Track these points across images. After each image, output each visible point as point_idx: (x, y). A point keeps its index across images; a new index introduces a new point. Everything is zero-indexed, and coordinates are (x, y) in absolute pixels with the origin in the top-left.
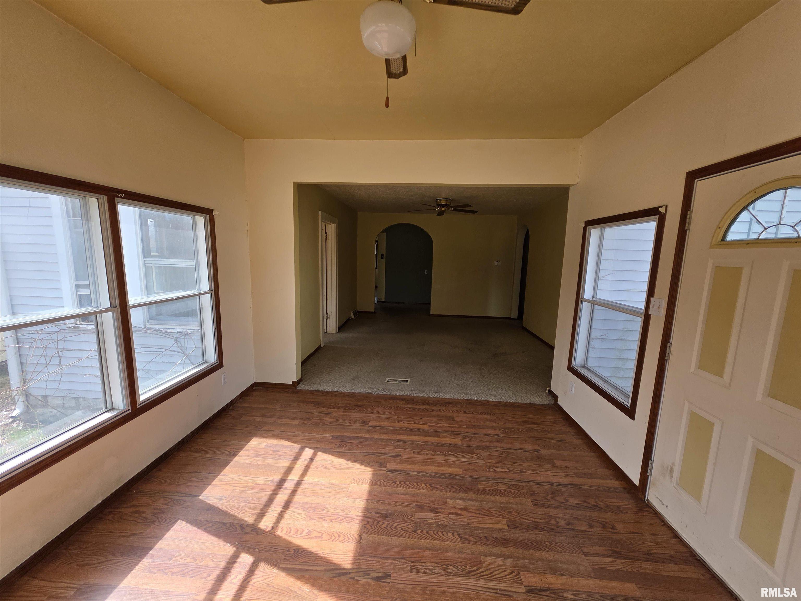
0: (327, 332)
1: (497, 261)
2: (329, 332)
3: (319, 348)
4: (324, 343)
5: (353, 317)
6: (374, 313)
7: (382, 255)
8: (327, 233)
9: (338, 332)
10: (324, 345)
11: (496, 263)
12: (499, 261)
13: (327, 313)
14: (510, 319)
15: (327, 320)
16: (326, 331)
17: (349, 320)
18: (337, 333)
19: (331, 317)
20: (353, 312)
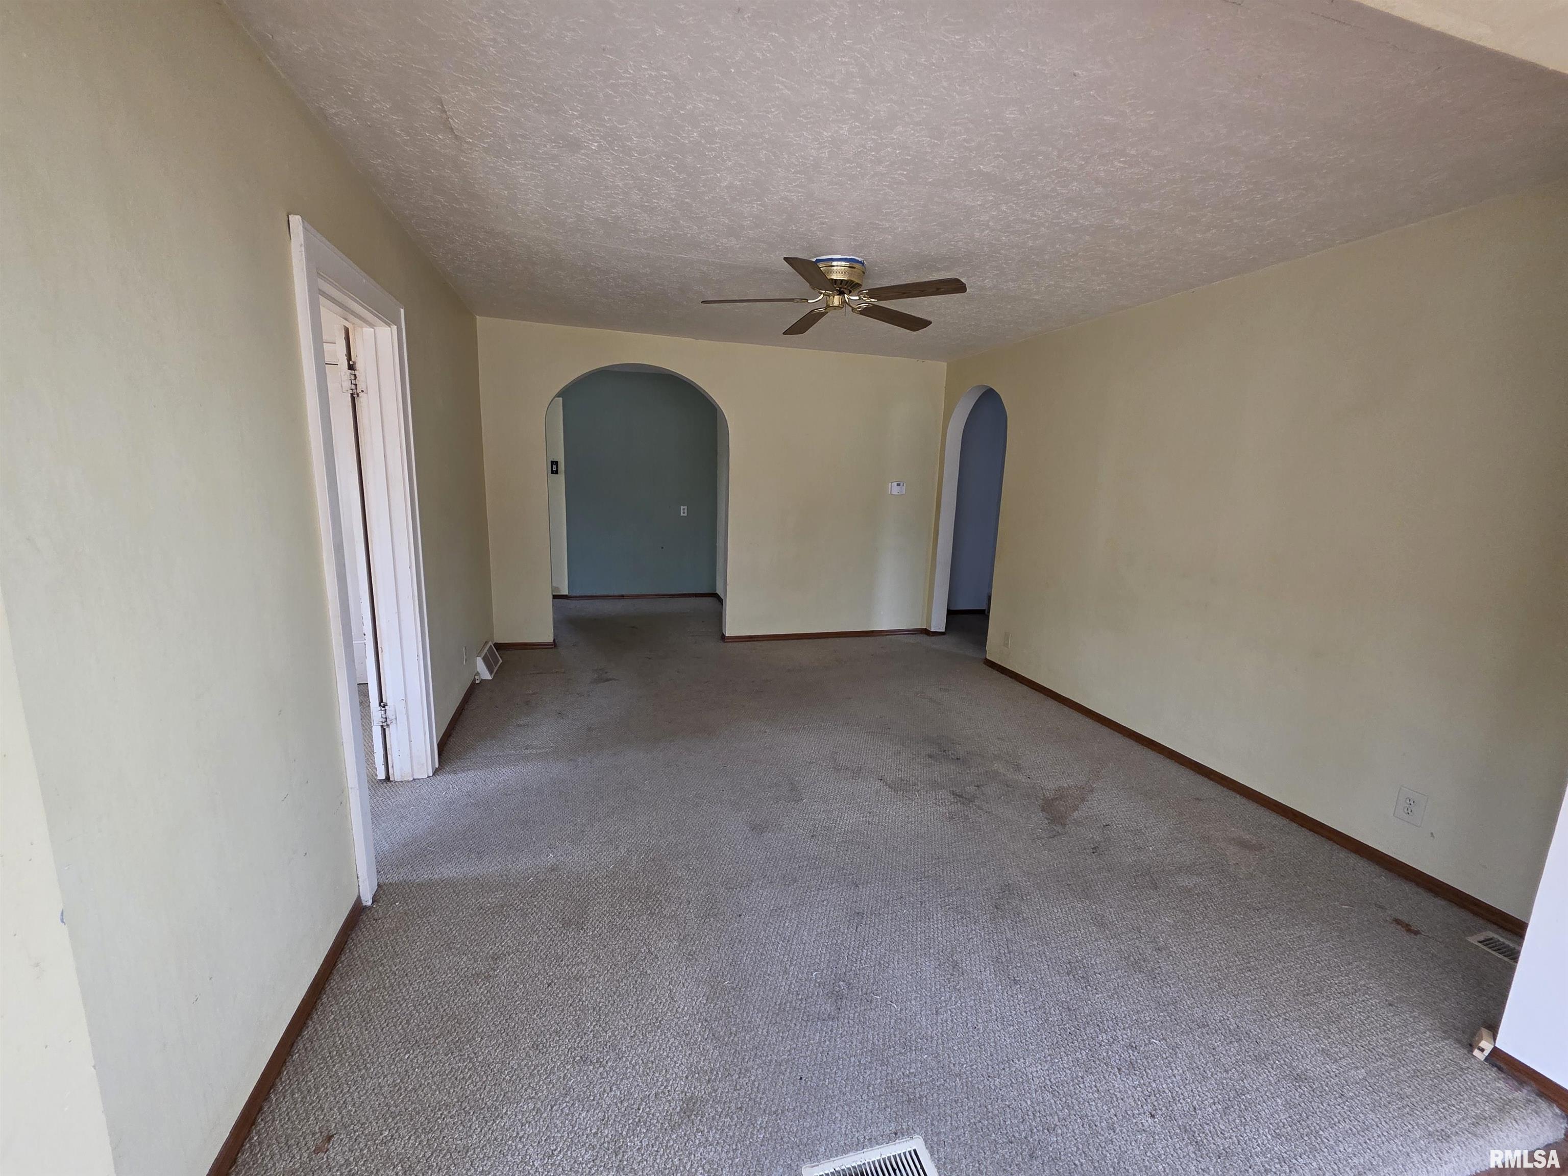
0: (388, 778)
1: (898, 485)
2: (396, 775)
3: (358, 913)
4: (381, 864)
5: (486, 675)
6: (554, 644)
7: (554, 463)
8: (358, 366)
9: (437, 765)
10: (379, 886)
11: (895, 490)
12: (901, 485)
13: (382, 704)
14: (926, 632)
15: (384, 731)
16: (381, 775)
17: (474, 689)
18: (436, 772)
19: (402, 718)
20: (485, 660)
